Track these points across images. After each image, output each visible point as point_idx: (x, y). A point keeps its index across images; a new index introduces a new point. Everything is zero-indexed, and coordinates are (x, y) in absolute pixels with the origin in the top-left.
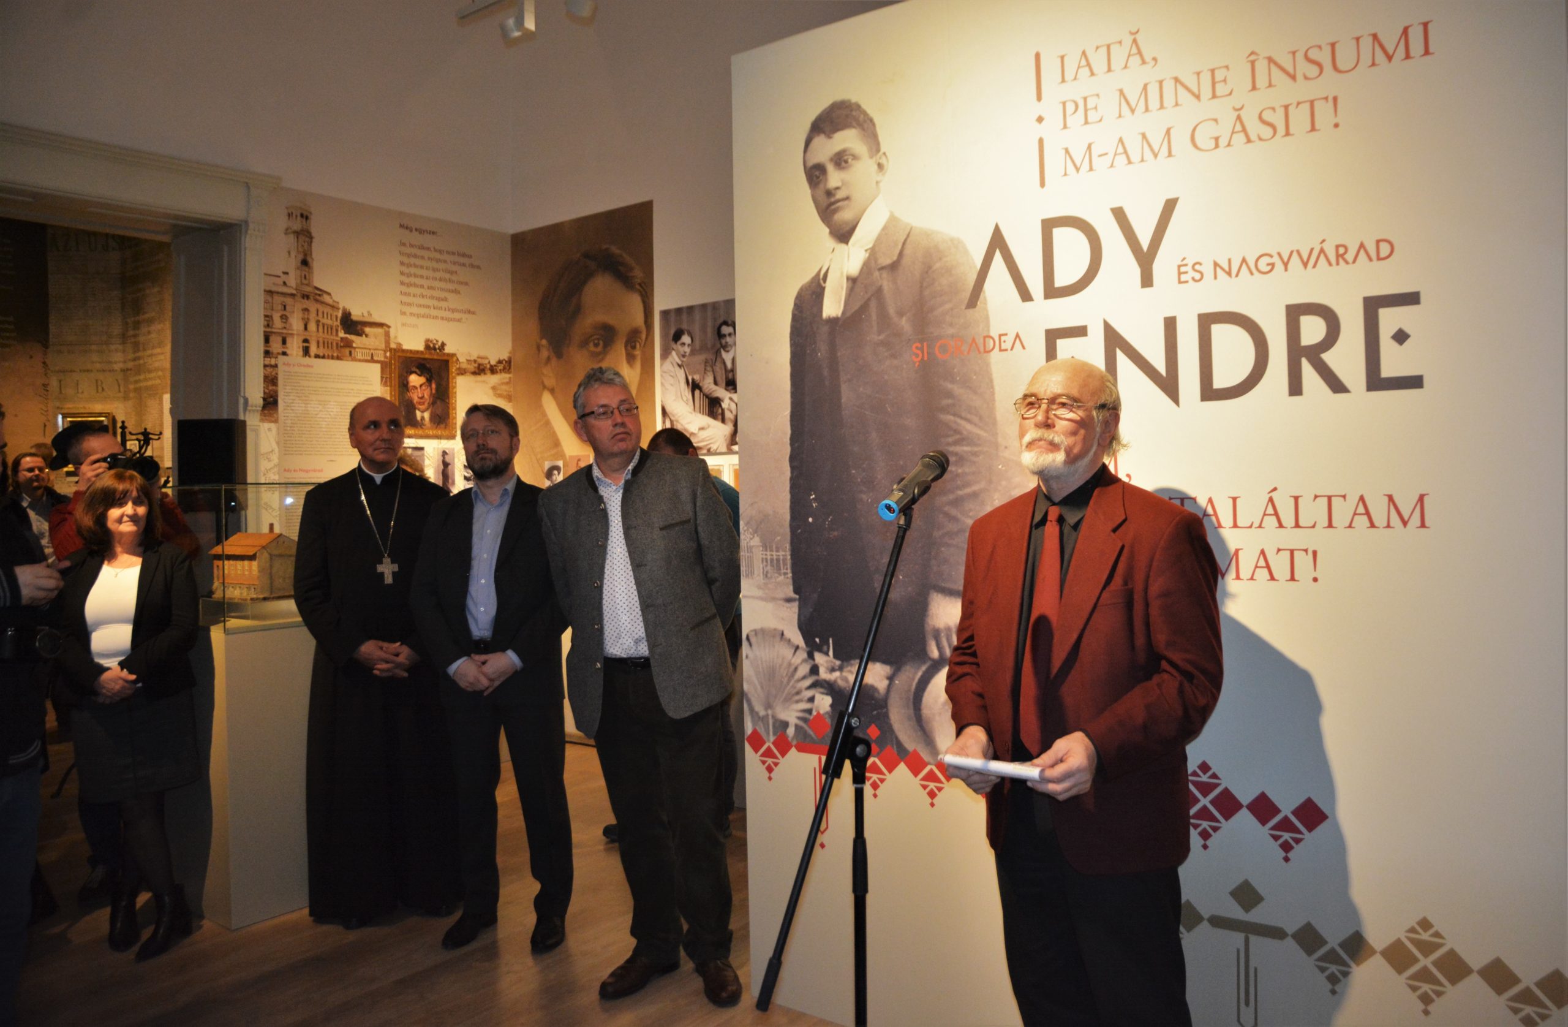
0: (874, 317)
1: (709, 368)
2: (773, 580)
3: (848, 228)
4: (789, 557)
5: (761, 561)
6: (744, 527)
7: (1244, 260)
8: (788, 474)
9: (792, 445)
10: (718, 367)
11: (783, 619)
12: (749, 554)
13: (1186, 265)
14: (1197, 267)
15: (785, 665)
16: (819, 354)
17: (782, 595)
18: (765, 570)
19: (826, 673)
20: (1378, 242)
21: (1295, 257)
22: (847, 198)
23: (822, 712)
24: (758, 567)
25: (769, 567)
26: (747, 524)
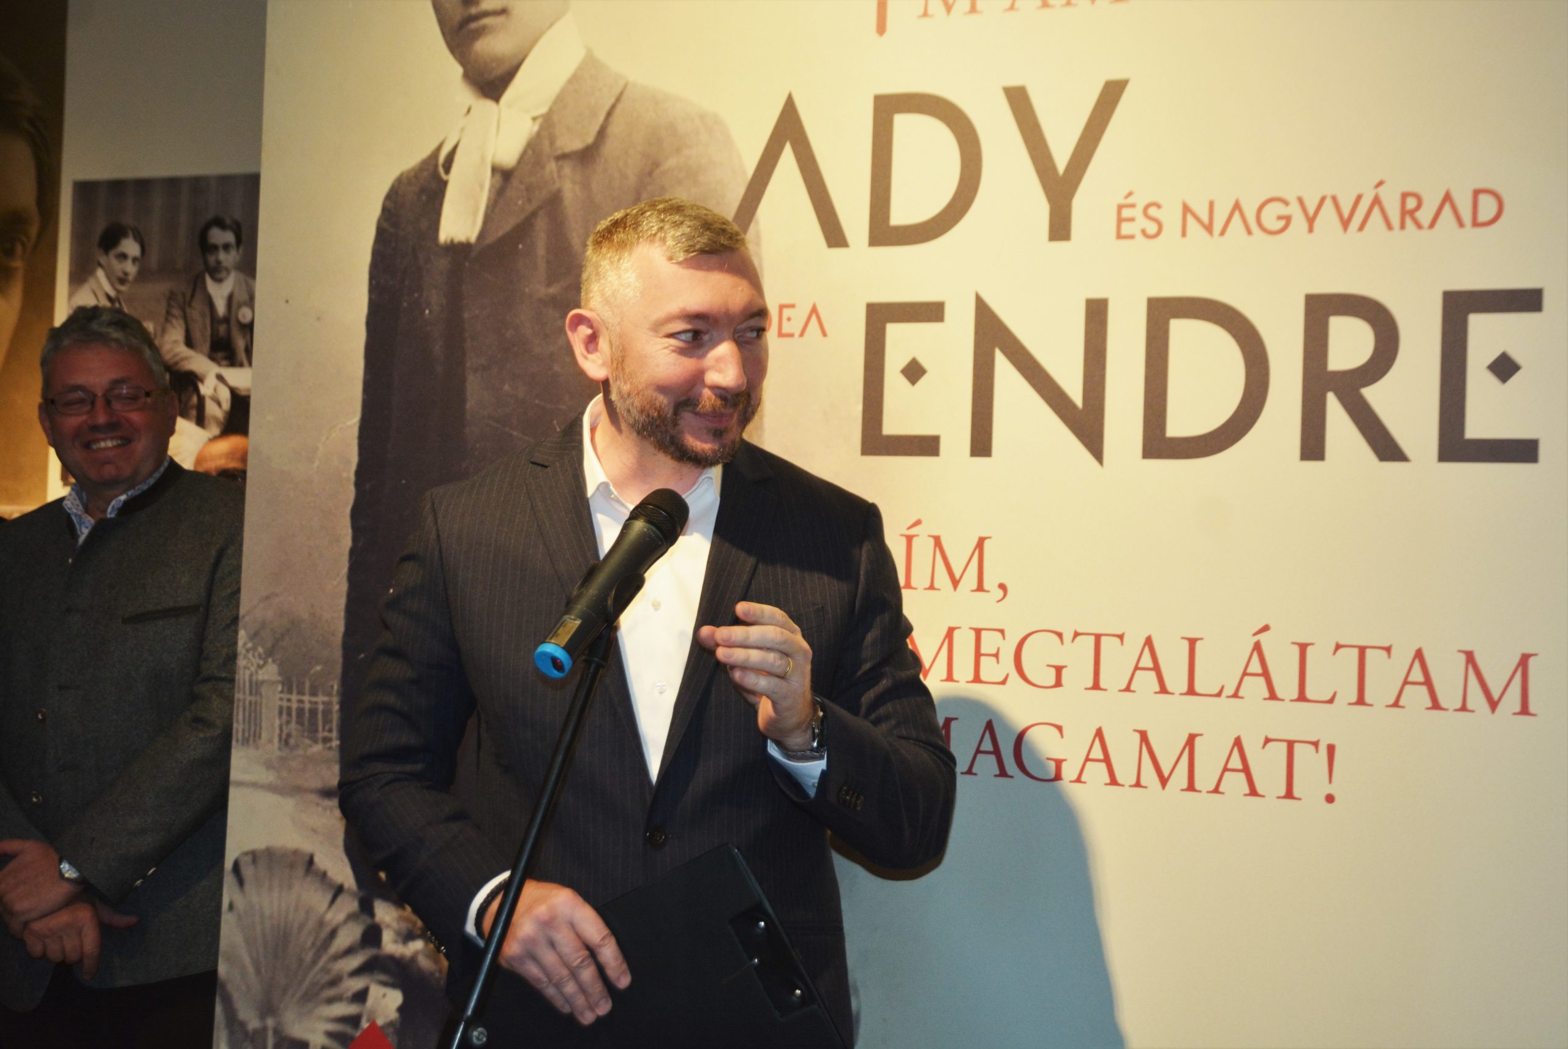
0: (541, 251)
1: (176, 312)
2: (300, 752)
3: (499, 71)
4: (336, 707)
5: (277, 711)
6: (245, 644)
7: (1237, 206)
8: (347, 542)
9: (358, 484)
10: (197, 311)
11: (314, 831)
12: (253, 698)
13: (1133, 206)
14: (1152, 211)
15: (311, 924)
16: (427, 312)
17: (317, 784)
18: (285, 731)
19: (396, 942)
20: (1477, 193)
21: (1328, 210)
22: (503, 12)
23: (380, 1022)
24: (271, 724)
25: (293, 725)
26: (254, 636)
